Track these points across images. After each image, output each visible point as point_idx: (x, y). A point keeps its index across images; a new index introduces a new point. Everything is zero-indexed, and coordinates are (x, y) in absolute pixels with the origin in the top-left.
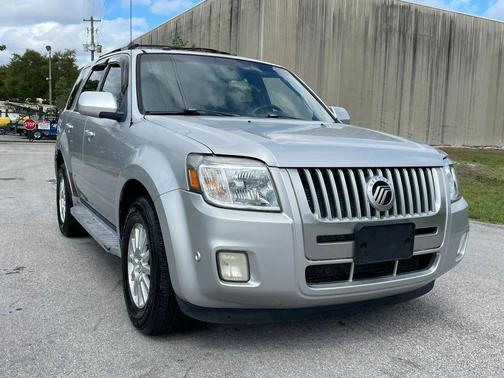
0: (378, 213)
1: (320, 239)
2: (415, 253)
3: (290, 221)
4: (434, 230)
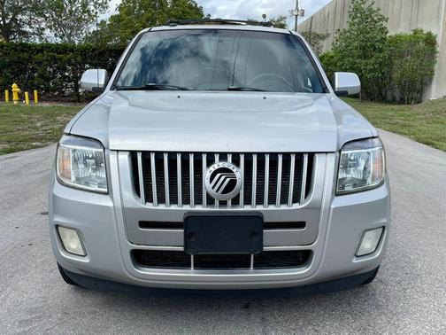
0: (217, 202)
1: (143, 224)
2: (265, 249)
3: (110, 204)
4: (301, 225)
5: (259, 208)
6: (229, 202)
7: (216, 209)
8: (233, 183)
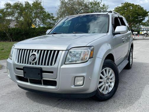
4: (52, 72)
5: (41, 66)
6: (34, 64)
7: (31, 66)
8: (35, 58)
